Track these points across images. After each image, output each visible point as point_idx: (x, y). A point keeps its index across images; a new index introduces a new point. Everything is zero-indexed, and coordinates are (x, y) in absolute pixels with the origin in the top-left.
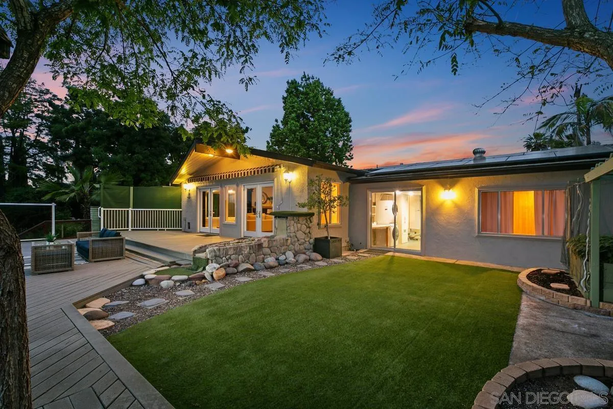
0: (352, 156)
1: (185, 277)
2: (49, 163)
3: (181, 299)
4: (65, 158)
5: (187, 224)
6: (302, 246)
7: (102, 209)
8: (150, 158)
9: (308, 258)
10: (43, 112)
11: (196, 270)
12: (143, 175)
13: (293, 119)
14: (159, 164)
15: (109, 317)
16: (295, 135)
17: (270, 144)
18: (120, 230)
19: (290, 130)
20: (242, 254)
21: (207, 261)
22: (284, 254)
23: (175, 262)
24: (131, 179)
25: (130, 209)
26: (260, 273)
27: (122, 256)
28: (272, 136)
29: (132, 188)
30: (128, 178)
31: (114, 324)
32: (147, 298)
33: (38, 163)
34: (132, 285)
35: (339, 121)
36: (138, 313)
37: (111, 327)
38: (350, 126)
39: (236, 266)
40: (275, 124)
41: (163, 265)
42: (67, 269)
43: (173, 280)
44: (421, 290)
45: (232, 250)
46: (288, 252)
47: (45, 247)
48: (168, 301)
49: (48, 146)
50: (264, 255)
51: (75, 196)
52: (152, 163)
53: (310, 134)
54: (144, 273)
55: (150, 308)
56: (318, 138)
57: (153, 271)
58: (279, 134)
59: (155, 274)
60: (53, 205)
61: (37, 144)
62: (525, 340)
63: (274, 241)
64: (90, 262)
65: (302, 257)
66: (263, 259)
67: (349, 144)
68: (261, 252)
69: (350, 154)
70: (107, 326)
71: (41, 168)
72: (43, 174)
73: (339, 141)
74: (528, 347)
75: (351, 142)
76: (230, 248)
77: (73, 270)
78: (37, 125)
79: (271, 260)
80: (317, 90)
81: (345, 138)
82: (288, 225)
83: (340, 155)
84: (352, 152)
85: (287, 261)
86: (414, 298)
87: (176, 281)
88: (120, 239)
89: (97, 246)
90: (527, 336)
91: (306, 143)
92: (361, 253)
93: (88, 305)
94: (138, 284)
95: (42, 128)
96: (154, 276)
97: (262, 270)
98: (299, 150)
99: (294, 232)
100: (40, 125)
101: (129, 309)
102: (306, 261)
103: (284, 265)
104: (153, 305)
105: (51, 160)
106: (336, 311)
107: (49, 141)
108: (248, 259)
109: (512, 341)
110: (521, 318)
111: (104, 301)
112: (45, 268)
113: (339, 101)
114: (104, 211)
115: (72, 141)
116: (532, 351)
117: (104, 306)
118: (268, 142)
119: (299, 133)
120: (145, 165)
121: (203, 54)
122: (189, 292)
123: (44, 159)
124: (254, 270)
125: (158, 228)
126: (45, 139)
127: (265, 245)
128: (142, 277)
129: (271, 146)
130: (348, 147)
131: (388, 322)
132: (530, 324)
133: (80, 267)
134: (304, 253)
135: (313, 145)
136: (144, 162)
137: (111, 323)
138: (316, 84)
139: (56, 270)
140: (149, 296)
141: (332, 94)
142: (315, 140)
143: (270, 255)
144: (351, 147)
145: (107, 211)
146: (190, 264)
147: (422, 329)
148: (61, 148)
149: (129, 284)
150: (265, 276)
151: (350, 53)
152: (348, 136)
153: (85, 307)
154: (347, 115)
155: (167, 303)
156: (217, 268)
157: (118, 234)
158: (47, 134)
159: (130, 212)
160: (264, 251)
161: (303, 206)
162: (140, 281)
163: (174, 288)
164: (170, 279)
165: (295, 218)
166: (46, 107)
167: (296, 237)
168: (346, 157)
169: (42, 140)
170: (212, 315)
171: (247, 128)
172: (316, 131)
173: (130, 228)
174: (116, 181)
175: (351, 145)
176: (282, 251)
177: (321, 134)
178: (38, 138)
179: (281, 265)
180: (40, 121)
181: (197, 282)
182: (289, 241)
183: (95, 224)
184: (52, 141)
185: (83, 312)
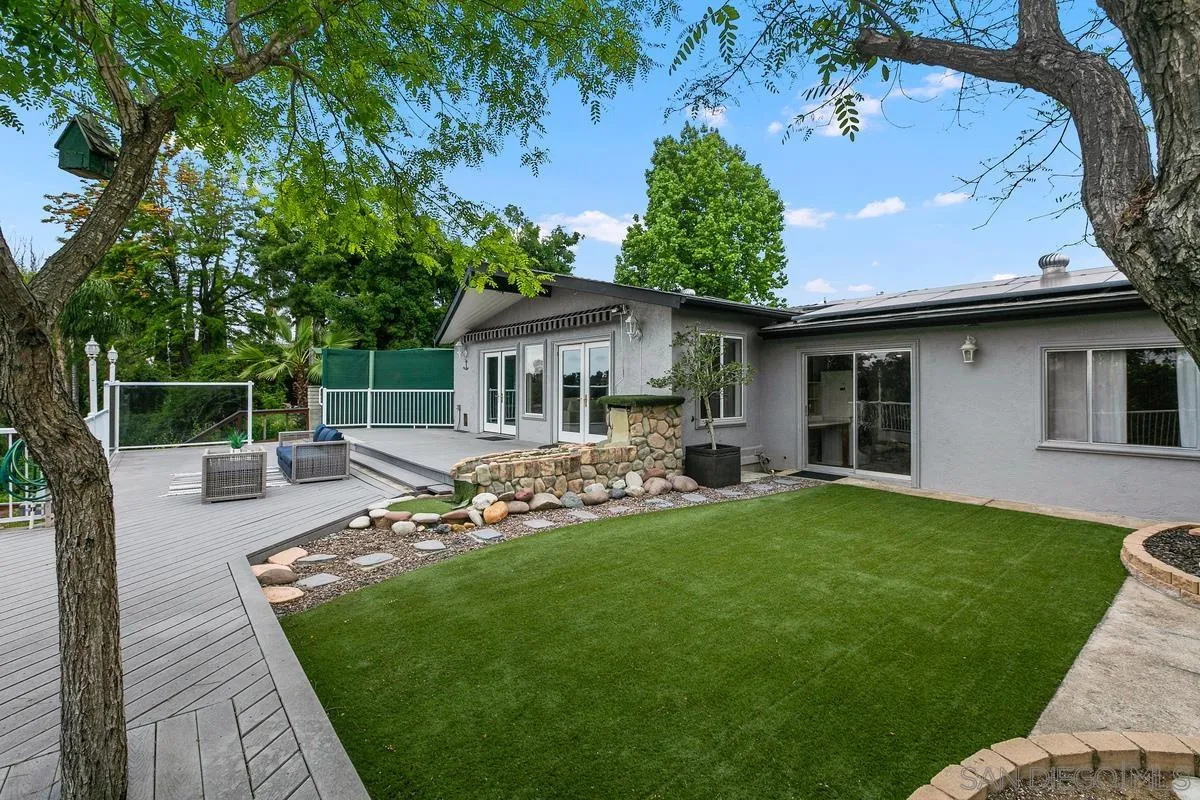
0: (786, 278)
1: (435, 516)
2: (255, 311)
3: (420, 555)
4: (278, 302)
5: (462, 416)
6: (660, 462)
7: (325, 390)
8: (404, 299)
9: (669, 485)
10: (247, 227)
11: (459, 504)
12: (392, 329)
13: (665, 211)
14: (418, 308)
15: (298, 582)
16: (668, 243)
17: (623, 263)
18: (342, 428)
19: (660, 234)
20: (541, 476)
21: (477, 487)
22: (623, 476)
23: (426, 487)
24: (371, 337)
25: (369, 390)
26: (571, 512)
27: (345, 473)
28: (626, 246)
29: (372, 353)
30: (368, 336)
31: (302, 593)
32: (366, 551)
33: (239, 311)
34: (348, 528)
35: (756, 210)
36: (346, 577)
37: (297, 600)
38: (782, 219)
39: (528, 499)
40: (632, 223)
41: (407, 492)
42: (256, 494)
43: (414, 521)
44: (885, 560)
45: (522, 468)
46: (631, 472)
47: (228, 457)
48: (398, 559)
49: (253, 283)
50: (584, 479)
51: (286, 369)
52: (408, 309)
53: (698, 239)
54: (370, 507)
55: (365, 569)
56: (715, 247)
57: (386, 503)
58: (638, 243)
59: (388, 508)
60: (250, 384)
61: (240, 279)
62: (1088, 686)
63: (604, 451)
64: (294, 483)
65: (657, 484)
66: (582, 485)
67: (780, 254)
68: (578, 473)
69: (782, 274)
70: (290, 598)
71: (243, 319)
72: (245, 330)
73: (757, 249)
74: (1093, 701)
75: (782, 250)
76: (519, 465)
77: (263, 497)
78: (239, 248)
79: (596, 489)
80: (712, 152)
81: (771, 243)
82: (631, 422)
83: (759, 278)
84: (784, 271)
85: (627, 490)
86: (864, 577)
87: (418, 524)
88: (342, 445)
89: (305, 455)
90: (1101, 678)
91: (692, 258)
92: (782, 477)
93: (270, 559)
94: (357, 526)
95: (245, 253)
96: (384, 513)
97: (577, 507)
98: (676, 273)
99: (643, 436)
100: (244, 248)
101: (333, 570)
102: (665, 491)
103: (621, 498)
104: (371, 565)
105: (260, 307)
106: (691, 594)
107: (255, 275)
108: (553, 486)
109: (1057, 685)
110: (1099, 634)
111: (298, 553)
112: (222, 494)
113: (757, 171)
114: (328, 394)
115: (290, 273)
116: (1100, 711)
117: (296, 562)
118: (619, 259)
119: (677, 238)
120: (397, 311)
121: (460, 117)
122: (435, 544)
123: (248, 304)
124: (561, 507)
125: (414, 424)
126: (250, 271)
127: (586, 459)
128: (366, 513)
129: (624, 267)
130: (777, 260)
131: (789, 625)
132: (1117, 652)
133: (278, 492)
134: (663, 476)
135: (704, 260)
136: (393, 305)
137: (299, 593)
138: (712, 141)
139: (237, 496)
140: (371, 549)
141: (742, 159)
142: (708, 251)
143: (594, 478)
144: (784, 261)
145: (333, 393)
146: (450, 492)
147: (857, 645)
148: (274, 287)
149: (342, 525)
150: (578, 520)
151: (717, 92)
152: (775, 240)
153: (266, 561)
154: (774, 197)
155: (396, 563)
156: (491, 502)
157: (338, 436)
158: (252, 264)
159: (369, 395)
160: (582, 470)
161: (661, 384)
162: (363, 521)
163: (412, 536)
164: (408, 518)
165: (645, 409)
166: (251, 218)
167: (648, 445)
168: (773, 281)
169: (245, 274)
170: (462, 588)
171: (576, 235)
172: (711, 232)
173: (369, 424)
174: (349, 342)
175: (783, 257)
176: (619, 472)
177: (719, 237)
178: (239, 271)
179: (615, 498)
180: (243, 242)
181: (454, 525)
182: (633, 453)
183: (315, 417)
184: (260, 274)
185: (260, 570)
